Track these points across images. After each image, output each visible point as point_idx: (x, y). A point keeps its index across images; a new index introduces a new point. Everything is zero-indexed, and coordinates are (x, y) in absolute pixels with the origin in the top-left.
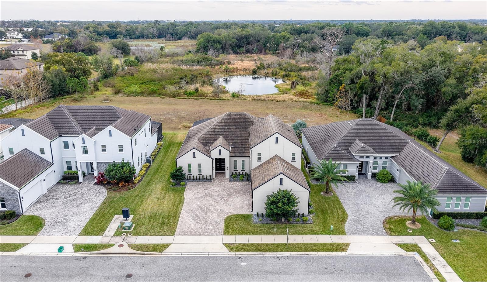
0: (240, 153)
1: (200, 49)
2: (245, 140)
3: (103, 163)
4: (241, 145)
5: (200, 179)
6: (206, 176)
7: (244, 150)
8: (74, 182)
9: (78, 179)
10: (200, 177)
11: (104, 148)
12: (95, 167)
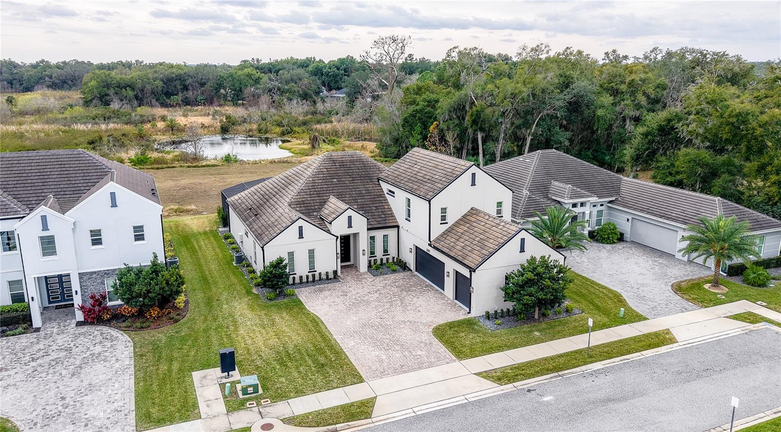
0: (379, 222)
1: (91, 101)
2: (378, 199)
3: (95, 273)
4: (374, 208)
5: (315, 280)
6: (327, 273)
7: (383, 216)
8: (20, 329)
9: (31, 321)
10: (314, 276)
11: (96, 239)
12: (75, 285)
